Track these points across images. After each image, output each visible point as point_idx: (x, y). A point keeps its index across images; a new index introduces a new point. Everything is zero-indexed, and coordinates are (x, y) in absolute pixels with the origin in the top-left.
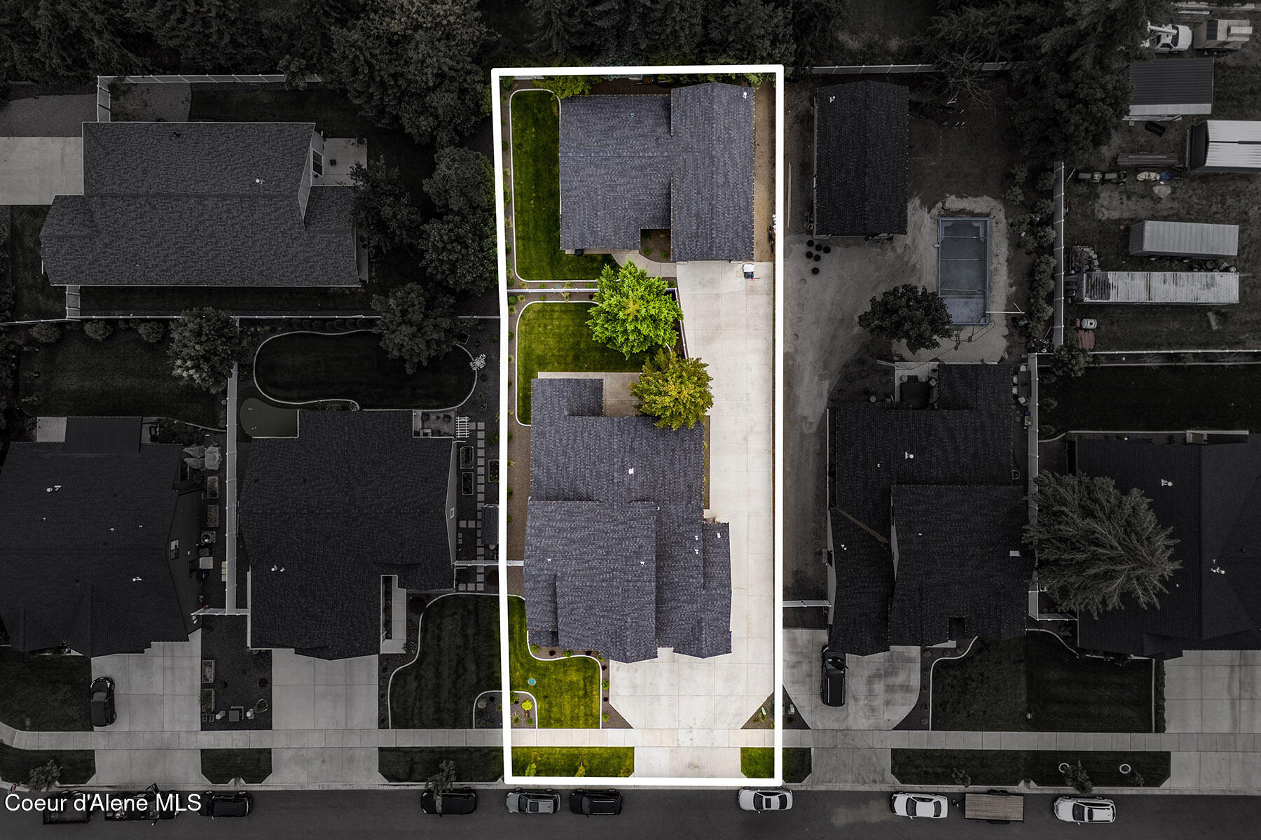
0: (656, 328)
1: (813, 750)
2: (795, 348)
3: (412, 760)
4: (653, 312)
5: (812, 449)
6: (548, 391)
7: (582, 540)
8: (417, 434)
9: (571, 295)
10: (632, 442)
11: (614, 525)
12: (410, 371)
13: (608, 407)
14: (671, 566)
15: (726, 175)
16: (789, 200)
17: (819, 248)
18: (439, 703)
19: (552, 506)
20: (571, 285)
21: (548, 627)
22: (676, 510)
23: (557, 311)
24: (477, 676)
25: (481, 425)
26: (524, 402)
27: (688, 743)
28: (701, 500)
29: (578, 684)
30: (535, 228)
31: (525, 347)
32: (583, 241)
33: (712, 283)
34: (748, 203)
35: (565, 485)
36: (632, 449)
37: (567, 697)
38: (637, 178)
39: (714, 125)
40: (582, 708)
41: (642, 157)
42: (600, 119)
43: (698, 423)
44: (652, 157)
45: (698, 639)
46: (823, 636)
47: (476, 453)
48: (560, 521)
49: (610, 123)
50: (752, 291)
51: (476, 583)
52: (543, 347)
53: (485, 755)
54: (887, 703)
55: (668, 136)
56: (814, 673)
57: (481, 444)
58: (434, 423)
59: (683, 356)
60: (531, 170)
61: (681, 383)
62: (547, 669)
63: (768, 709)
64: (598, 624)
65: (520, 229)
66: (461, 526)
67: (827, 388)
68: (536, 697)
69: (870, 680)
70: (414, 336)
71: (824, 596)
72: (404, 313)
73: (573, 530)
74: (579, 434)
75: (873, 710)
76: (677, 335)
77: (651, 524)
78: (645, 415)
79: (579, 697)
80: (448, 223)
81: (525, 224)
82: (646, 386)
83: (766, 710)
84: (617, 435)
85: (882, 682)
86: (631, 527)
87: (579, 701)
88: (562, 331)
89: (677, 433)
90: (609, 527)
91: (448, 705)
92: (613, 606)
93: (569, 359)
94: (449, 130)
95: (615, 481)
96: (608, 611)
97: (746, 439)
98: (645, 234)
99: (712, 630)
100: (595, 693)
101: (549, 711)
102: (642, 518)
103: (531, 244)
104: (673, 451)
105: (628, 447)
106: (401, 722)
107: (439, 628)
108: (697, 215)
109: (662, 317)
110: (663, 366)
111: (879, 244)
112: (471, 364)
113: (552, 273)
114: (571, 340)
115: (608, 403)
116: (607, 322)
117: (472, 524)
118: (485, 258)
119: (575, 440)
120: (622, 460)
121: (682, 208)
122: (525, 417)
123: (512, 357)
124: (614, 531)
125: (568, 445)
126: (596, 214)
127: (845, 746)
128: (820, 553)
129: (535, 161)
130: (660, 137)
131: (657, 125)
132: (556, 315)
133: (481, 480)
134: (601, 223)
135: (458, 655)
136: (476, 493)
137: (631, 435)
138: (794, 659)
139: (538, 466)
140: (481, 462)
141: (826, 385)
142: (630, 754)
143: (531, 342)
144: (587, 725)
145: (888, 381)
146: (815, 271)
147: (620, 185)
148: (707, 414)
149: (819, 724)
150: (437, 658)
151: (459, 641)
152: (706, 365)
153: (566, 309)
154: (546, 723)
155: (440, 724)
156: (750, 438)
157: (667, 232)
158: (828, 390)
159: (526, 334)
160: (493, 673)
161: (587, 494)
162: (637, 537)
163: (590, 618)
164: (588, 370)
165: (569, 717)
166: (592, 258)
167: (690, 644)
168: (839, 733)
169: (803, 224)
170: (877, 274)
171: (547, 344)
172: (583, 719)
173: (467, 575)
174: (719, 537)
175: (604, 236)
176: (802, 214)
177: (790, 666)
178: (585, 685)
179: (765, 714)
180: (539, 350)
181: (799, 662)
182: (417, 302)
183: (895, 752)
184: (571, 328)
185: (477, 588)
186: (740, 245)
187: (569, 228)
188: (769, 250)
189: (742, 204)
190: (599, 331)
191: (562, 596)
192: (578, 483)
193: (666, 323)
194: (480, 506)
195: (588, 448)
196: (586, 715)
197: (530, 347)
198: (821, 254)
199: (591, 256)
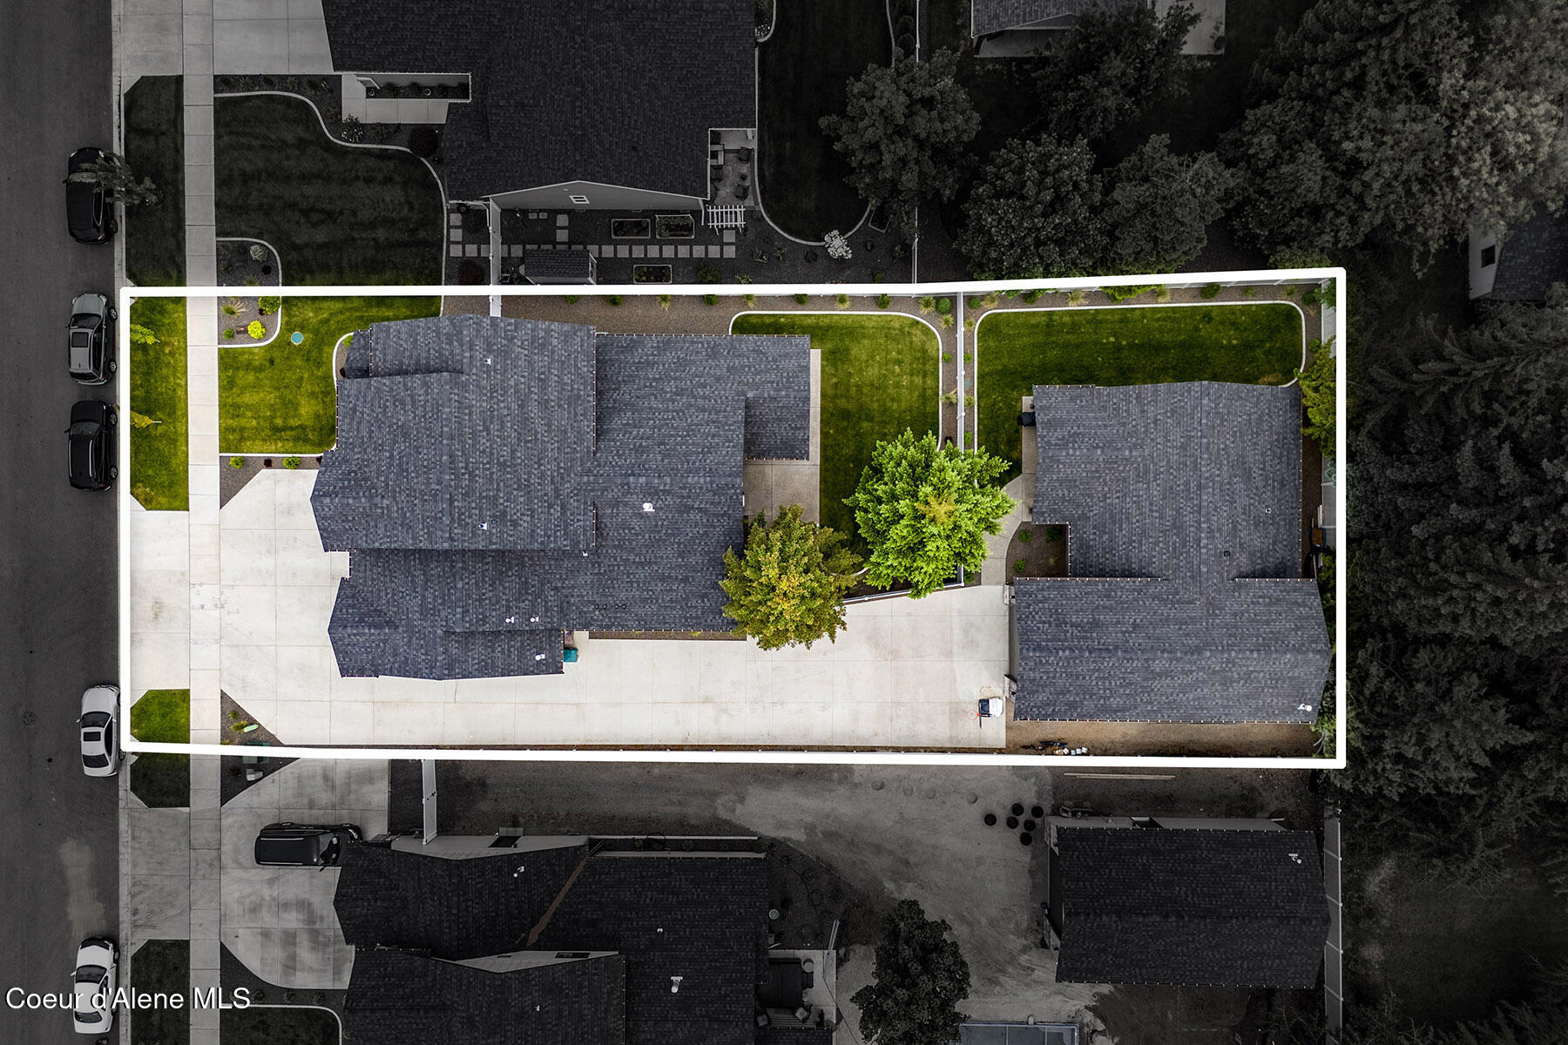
0: (900, 552)
1: (186, 810)
2: (860, 784)
3: (163, 134)
4: (931, 546)
5: (690, 811)
6: (790, 364)
7: (525, 420)
8: (716, 139)
9: (952, 406)
10: (700, 509)
11: (553, 477)
12: (823, 122)
13: (760, 468)
14: (484, 576)
15: (1165, 674)
16: (1111, 776)
17: (1029, 825)
18: (259, 180)
19: (587, 369)
20: (969, 405)
21: (377, 360)
22: (583, 586)
23: (924, 382)
24: (306, 245)
25: (730, 252)
26: (770, 325)
27: (196, 602)
28: (601, 626)
29: (294, 417)
30: (1066, 345)
31: (863, 327)
32: (1051, 425)
33: (971, 644)
34: (1115, 712)
35: (626, 393)
36: (689, 509)
37: (272, 397)
38: (1161, 518)
39: (1255, 655)
40: (254, 423)
41: (1199, 529)
42: (1263, 454)
43: (734, 623)
44: (1199, 545)
45: (361, 620)
46: (377, 829)
47: (684, 243)
48: (560, 382)
49: (1256, 472)
50: (956, 711)
51: (463, 243)
52: (864, 357)
53: (172, 258)
54: (266, 934)
55: (1234, 572)
56: (315, 812)
57: (699, 251)
58: (733, 170)
59: (848, 596)
60: (1167, 337)
61: (803, 597)
62: (319, 364)
63: (254, 735)
64: (379, 448)
65: (1066, 319)
66: (559, 217)
67: (793, 836)
68: (271, 346)
69: (304, 906)
70: (887, 118)
71: (444, 829)
72: (928, 103)
73: (544, 404)
74: (713, 416)
75: (254, 910)
76: (884, 587)
77: (555, 542)
78: (746, 531)
79: (273, 417)
80: (1089, 182)
81: (1074, 328)
82: (797, 534)
83: (253, 731)
84: (711, 483)
85: (301, 926)
86: (550, 506)
87: (265, 418)
88: (891, 391)
89: (716, 586)
90: (549, 468)
91: (255, 193)
92: (408, 474)
93: (842, 403)
94: (1244, 189)
95: (631, 479)
96: (400, 465)
97: (706, 700)
98: (1057, 534)
99: (378, 646)
100: (280, 444)
101: (248, 366)
102: (566, 526)
103: (1041, 338)
104: (685, 580)
105: (690, 502)
106: (225, 113)
107: (388, 180)
108: (1095, 624)
109: (919, 563)
110: (831, 563)
111: (1035, 926)
112: (836, 232)
113: (990, 374)
114: (876, 406)
115: (768, 470)
116: (910, 466)
117: (562, 236)
118: (1024, 250)
119: (704, 410)
120: (668, 492)
121: (1108, 597)
122: (743, 327)
123: (847, 304)
124: (542, 476)
125: (694, 397)
126: (1098, 447)
127: (193, 863)
128: (515, 824)
129: (1182, 345)
130: (1232, 560)
131: (1252, 554)
132: (918, 380)
133: (638, 252)
134: (1082, 456)
135: (341, 213)
136: (616, 244)
137: (711, 508)
138: (339, 779)
139: (658, 347)
140: (668, 251)
141: (797, 835)
142: (176, 504)
143: (872, 337)
144: (225, 431)
145: (803, 939)
146: (990, 820)
147: (1148, 489)
148: (749, 637)
149: (230, 820)
150: (336, 176)
151: (365, 215)
152: (832, 636)
153: (928, 397)
154: (228, 362)
155: (223, 181)
156: (709, 710)
157: (1059, 570)
158: (789, 839)
159: (886, 330)
160: (311, 272)
161: (608, 431)
162: (532, 517)
163: (389, 433)
164: (824, 434)
165: (238, 400)
166: (1014, 442)
167: (353, 606)
168: (214, 854)
169: (1071, 799)
170: (984, 921)
171: (868, 366)
172: (235, 424)
173: (475, 225)
174: (538, 658)
175: (1059, 462)
176: (1087, 797)
177: (327, 774)
178: (292, 429)
179: (246, 730)
180: (859, 351)
181: (333, 788)
182: (947, 126)
183: (184, 946)
184: (895, 406)
185: (455, 247)
186: (1042, 697)
187: (1072, 399)
188: (1027, 742)
189: (1115, 702)
190: (895, 452)
191: (425, 384)
192: (629, 414)
193: (906, 569)
194: (593, 250)
195: (690, 431)
196: (242, 429)
197: (864, 336)
198: (1020, 830)
199: (1019, 440)
